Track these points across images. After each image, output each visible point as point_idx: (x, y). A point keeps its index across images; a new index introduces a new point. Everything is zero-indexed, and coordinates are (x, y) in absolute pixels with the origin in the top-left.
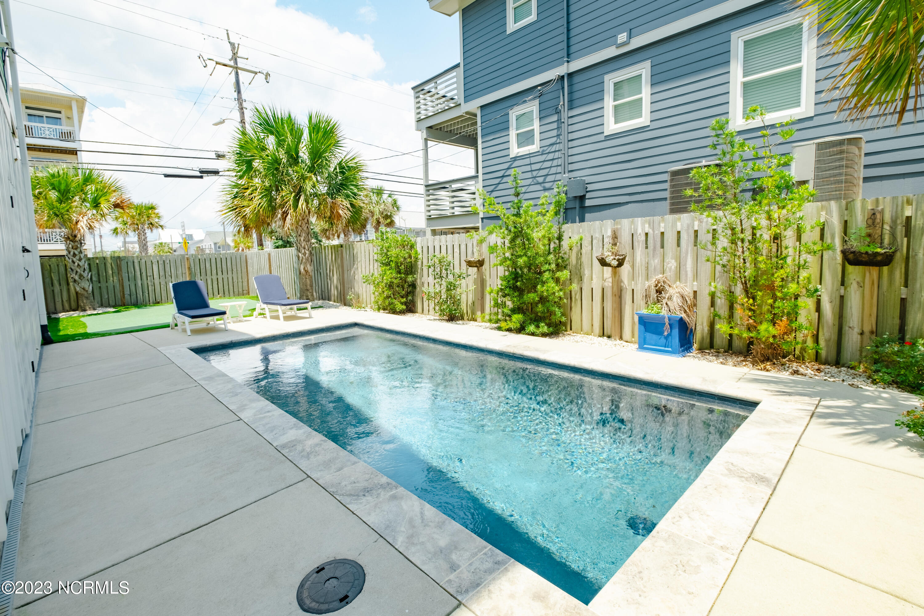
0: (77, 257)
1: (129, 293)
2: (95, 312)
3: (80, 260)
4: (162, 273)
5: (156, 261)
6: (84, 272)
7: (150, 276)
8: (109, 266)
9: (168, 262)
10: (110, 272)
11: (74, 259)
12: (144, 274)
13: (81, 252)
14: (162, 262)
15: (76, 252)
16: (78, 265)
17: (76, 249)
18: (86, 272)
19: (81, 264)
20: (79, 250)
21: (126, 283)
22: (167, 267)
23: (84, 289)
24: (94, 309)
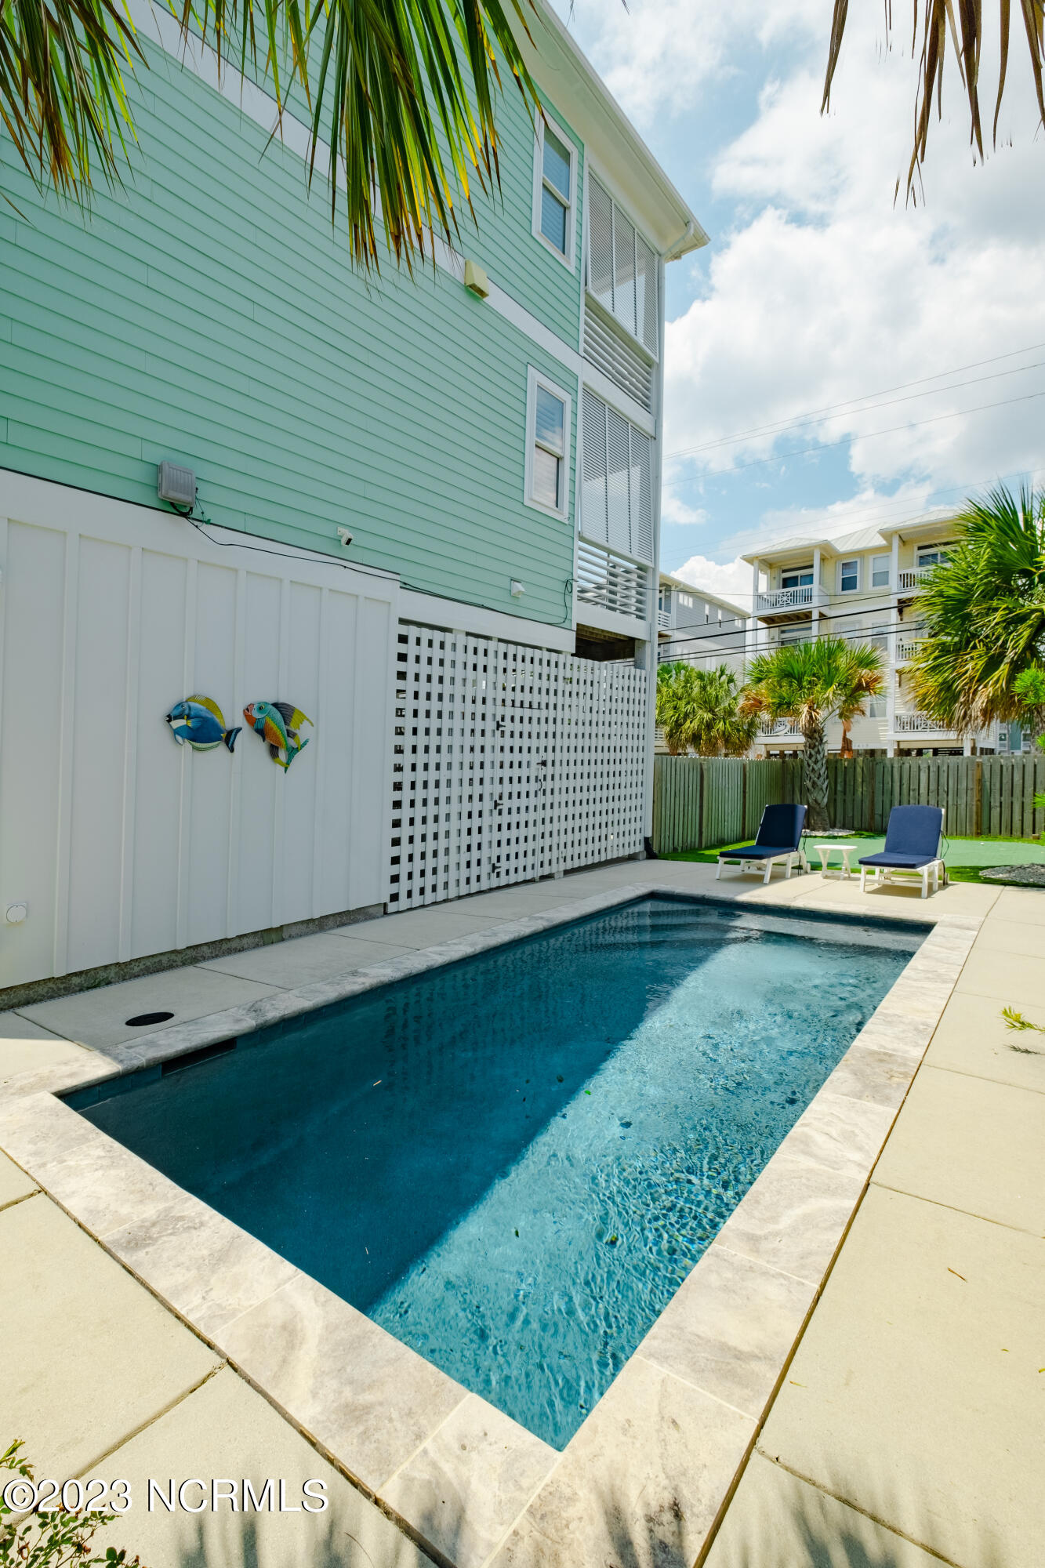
0: (813, 759)
1: (880, 813)
2: (827, 834)
3: (816, 762)
4: (933, 787)
5: (926, 766)
6: (818, 778)
7: (914, 790)
8: (859, 770)
9: (945, 768)
10: (860, 780)
11: (810, 762)
12: (905, 787)
13: (818, 752)
14: (935, 769)
15: (813, 753)
16: (813, 769)
17: (813, 748)
18: (822, 779)
19: (816, 768)
20: (816, 749)
21: (878, 798)
22: (944, 776)
23: (816, 800)
24: (825, 830)
